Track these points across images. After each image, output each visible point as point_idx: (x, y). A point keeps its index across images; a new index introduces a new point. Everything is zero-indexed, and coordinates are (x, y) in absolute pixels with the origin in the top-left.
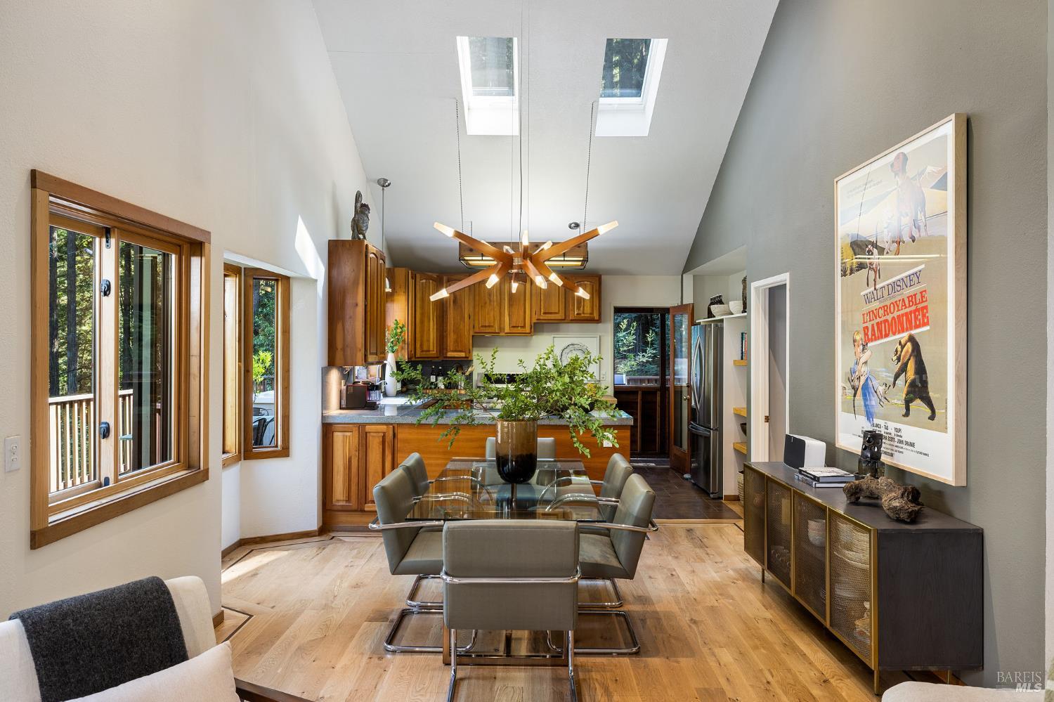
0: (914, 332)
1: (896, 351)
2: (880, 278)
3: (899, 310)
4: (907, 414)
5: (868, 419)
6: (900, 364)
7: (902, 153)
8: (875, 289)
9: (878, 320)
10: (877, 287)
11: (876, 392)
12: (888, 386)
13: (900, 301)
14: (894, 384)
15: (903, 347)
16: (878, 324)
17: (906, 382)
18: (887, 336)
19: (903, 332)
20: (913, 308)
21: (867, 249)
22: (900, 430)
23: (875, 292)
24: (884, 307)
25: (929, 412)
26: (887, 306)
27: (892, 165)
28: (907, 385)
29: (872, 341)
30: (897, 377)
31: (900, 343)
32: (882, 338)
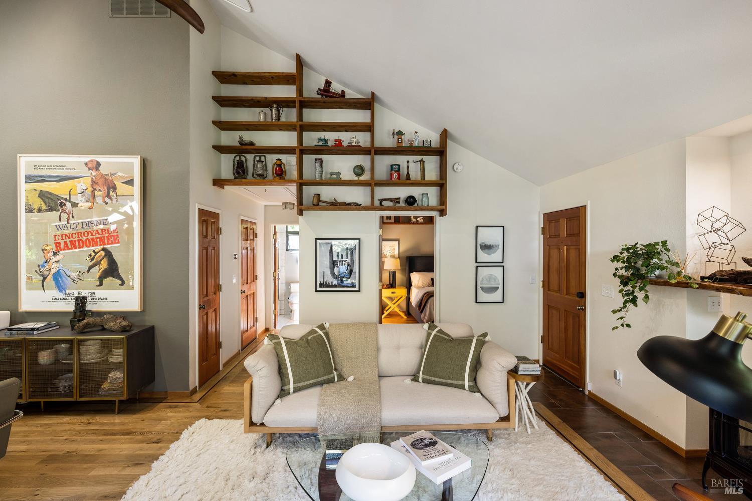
0: (106, 246)
1: (90, 255)
2: (73, 217)
3: (92, 235)
4: (101, 284)
5: (60, 290)
6: (93, 262)
7: (96, 160)
8: (68, 223)
9: (71, 239)
10: (70, 222)
11: (69, 276)
12: (81, 273)
13: (93, 231)
14: (88, 271)
15: (96, 254)
16: (71, 242)
17: (99, 270)
18: (83, 247)
19: (97, 245)
20: (107, 235)
21: (59, 201)
22: (94, 293)
23: (68, 225)
24: (78, 233)
25: (120, 282)
26: (81, 233)
27: (86, 164)
28: (101, 271)
29: (64, 249)
30: (90, 268)
31: (94, 251)
32: (75, 248)
